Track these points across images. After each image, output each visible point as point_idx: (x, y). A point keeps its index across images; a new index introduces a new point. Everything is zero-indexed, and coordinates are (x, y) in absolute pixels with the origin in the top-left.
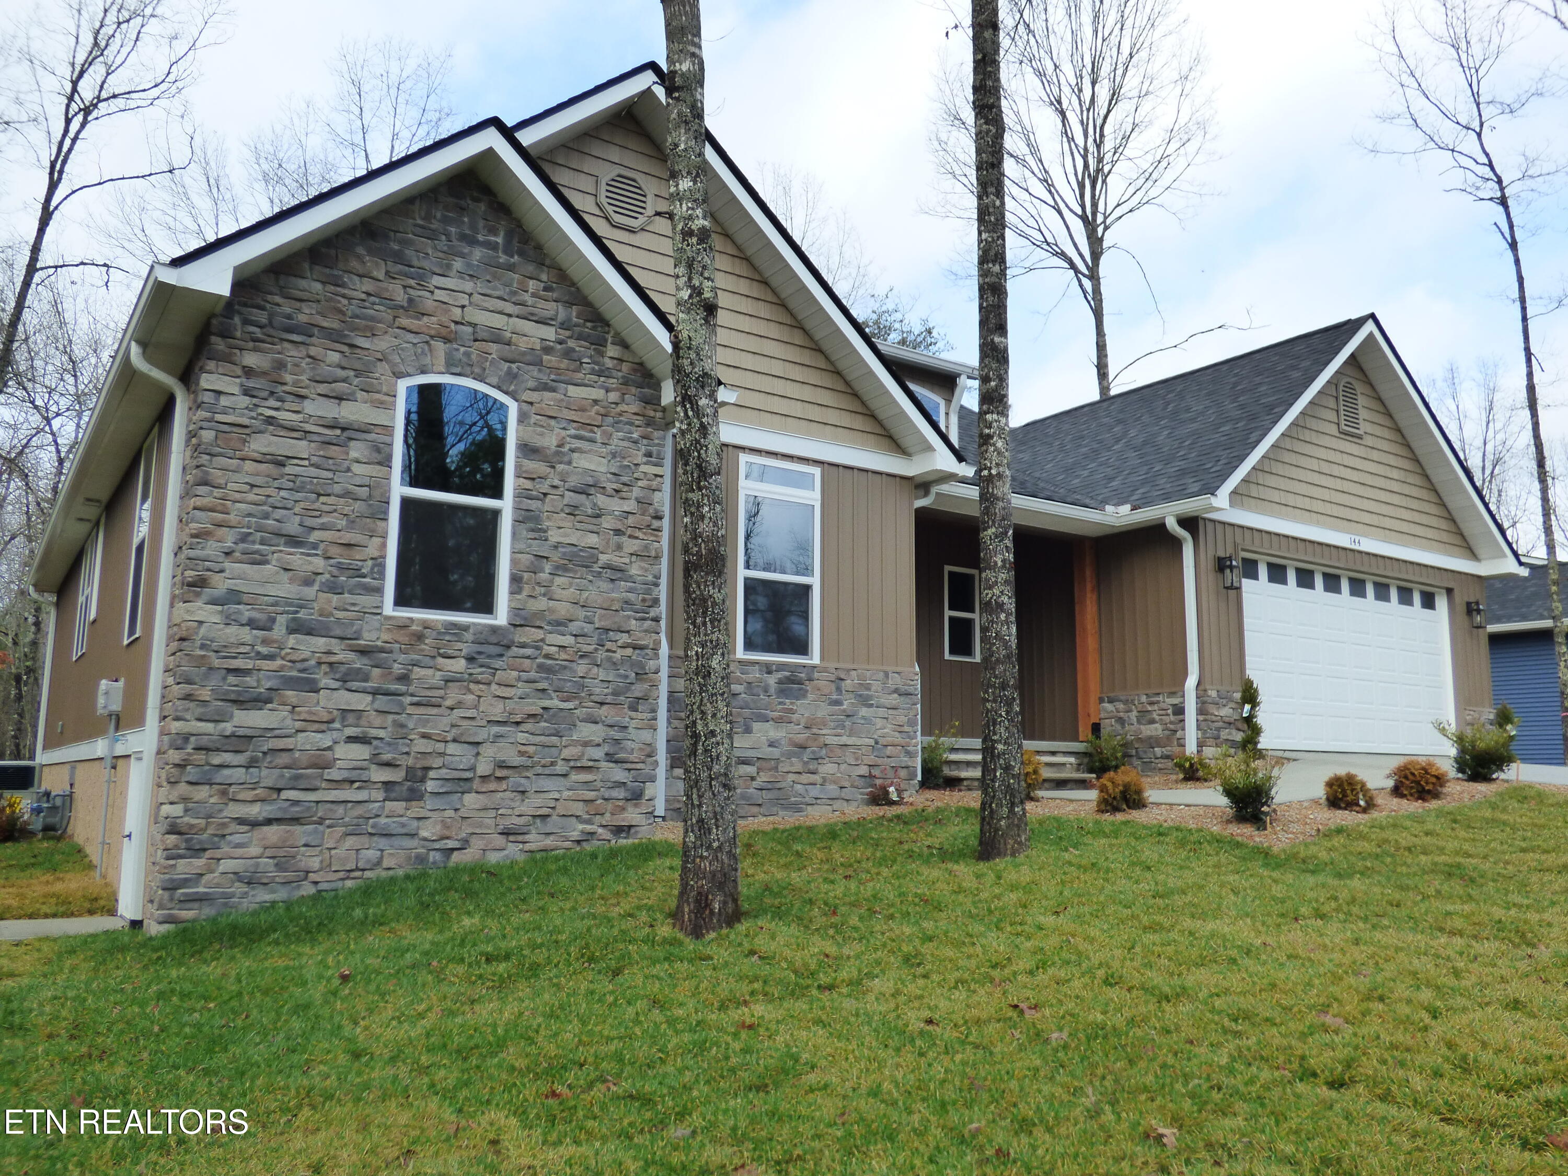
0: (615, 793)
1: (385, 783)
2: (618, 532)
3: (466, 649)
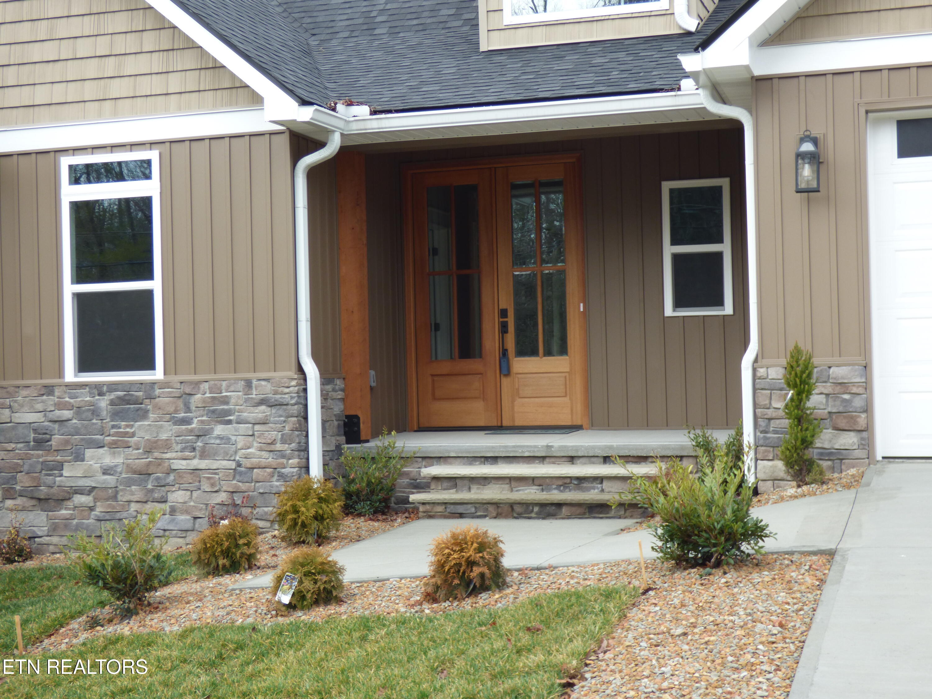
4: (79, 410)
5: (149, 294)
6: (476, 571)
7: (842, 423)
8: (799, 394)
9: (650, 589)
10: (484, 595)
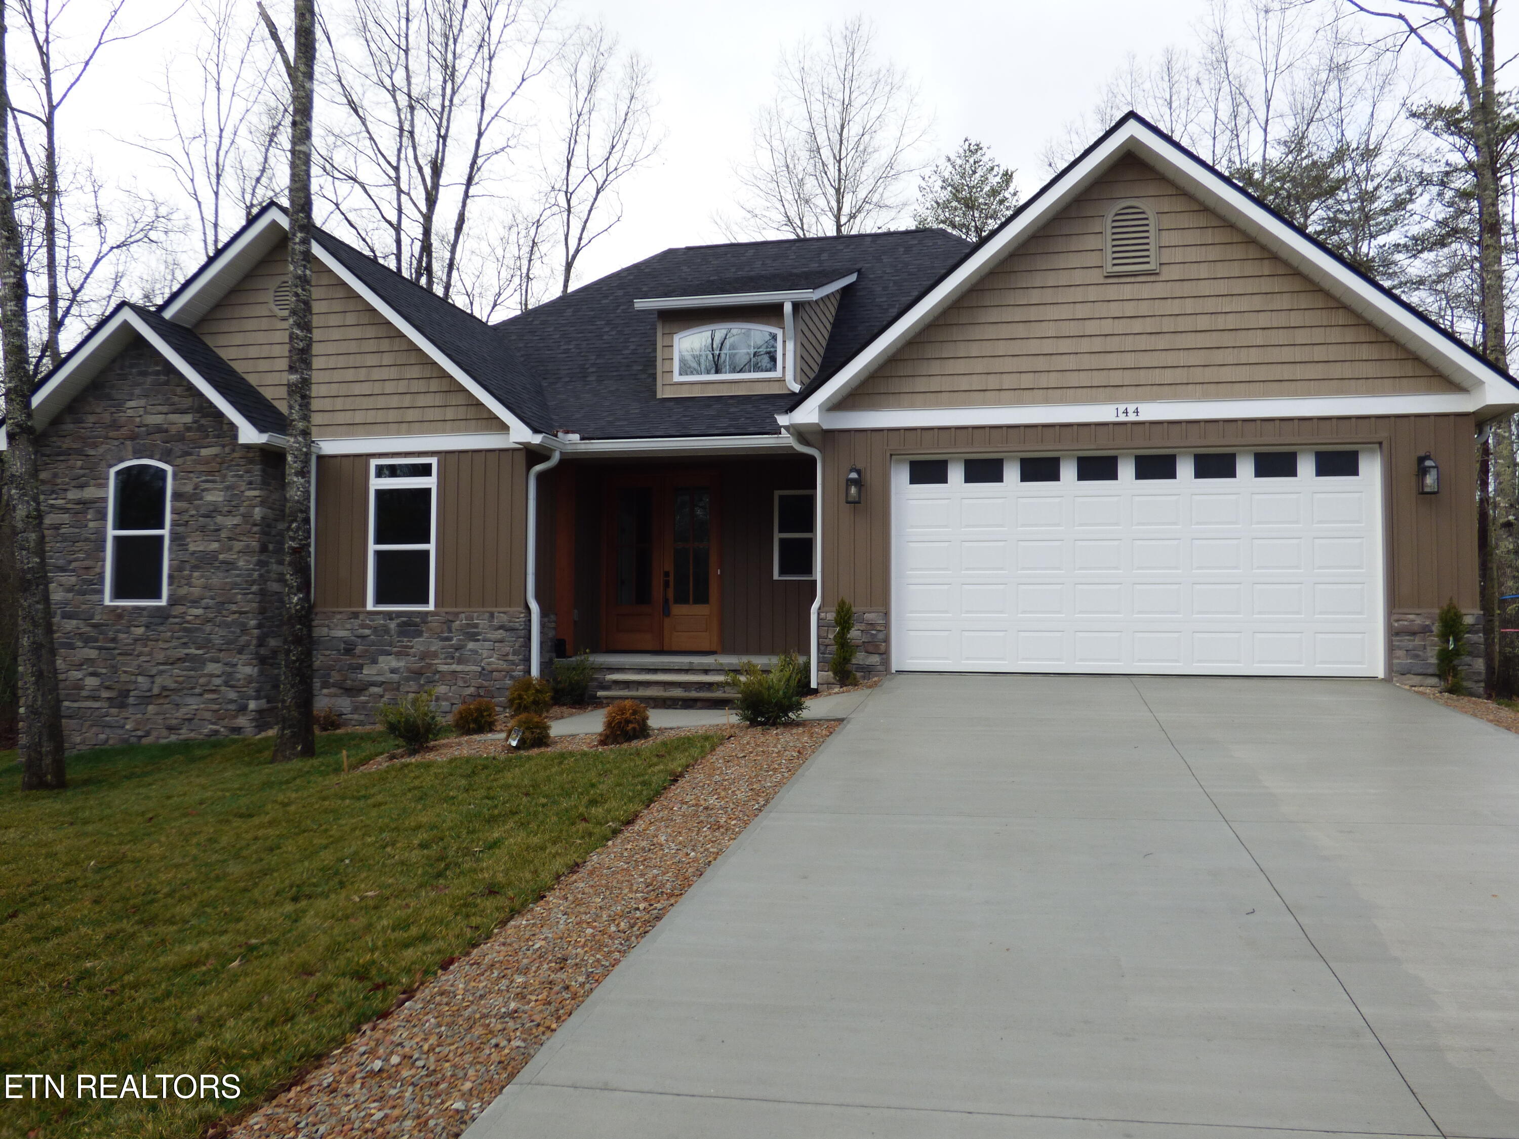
0: (231, 707)
1: (109, 698)
2: (230, 539)
3: (144, 620)
4: (375, 629)
5: (426, 553)
6: (631, 726)
7: (871, 649)
8: (843, 629)
9: (731, 736)
10: (635, 741)
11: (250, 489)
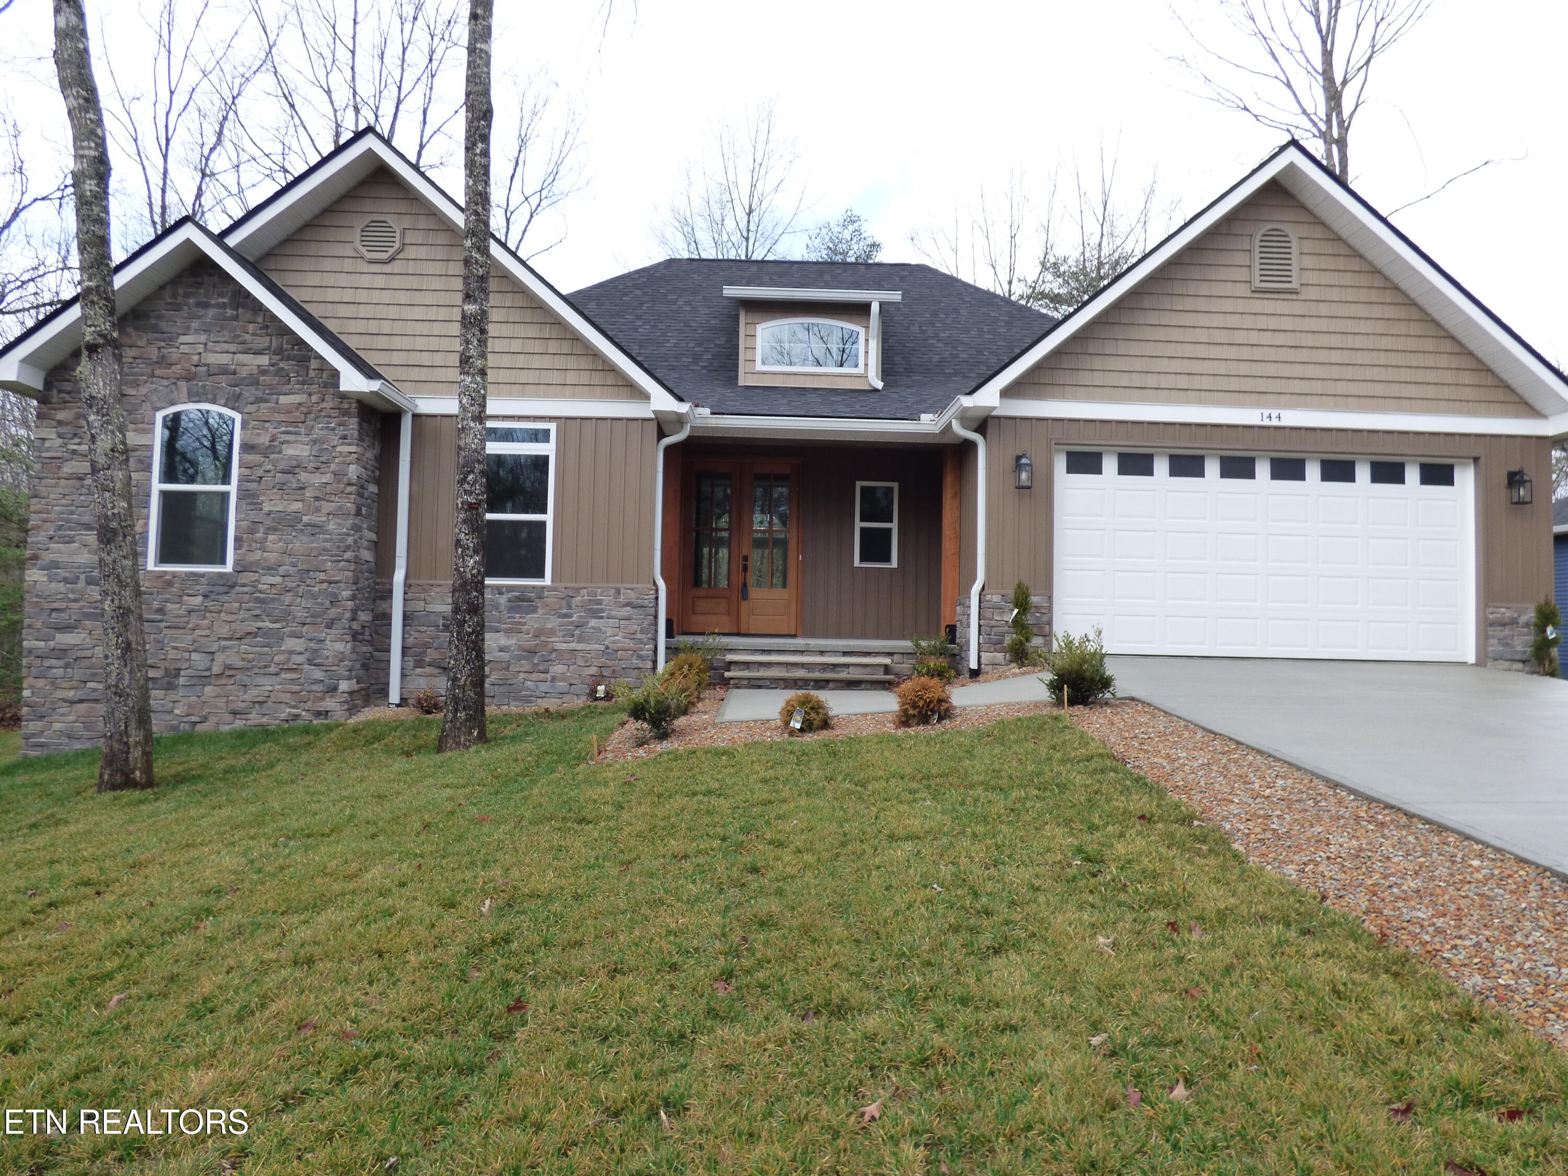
2: (317, 499)
3: (202, 588)
5: (543, 524)
7: (1036, 631)
8: (1022, 611)
10: (945, 722)
11: (342, 444)
